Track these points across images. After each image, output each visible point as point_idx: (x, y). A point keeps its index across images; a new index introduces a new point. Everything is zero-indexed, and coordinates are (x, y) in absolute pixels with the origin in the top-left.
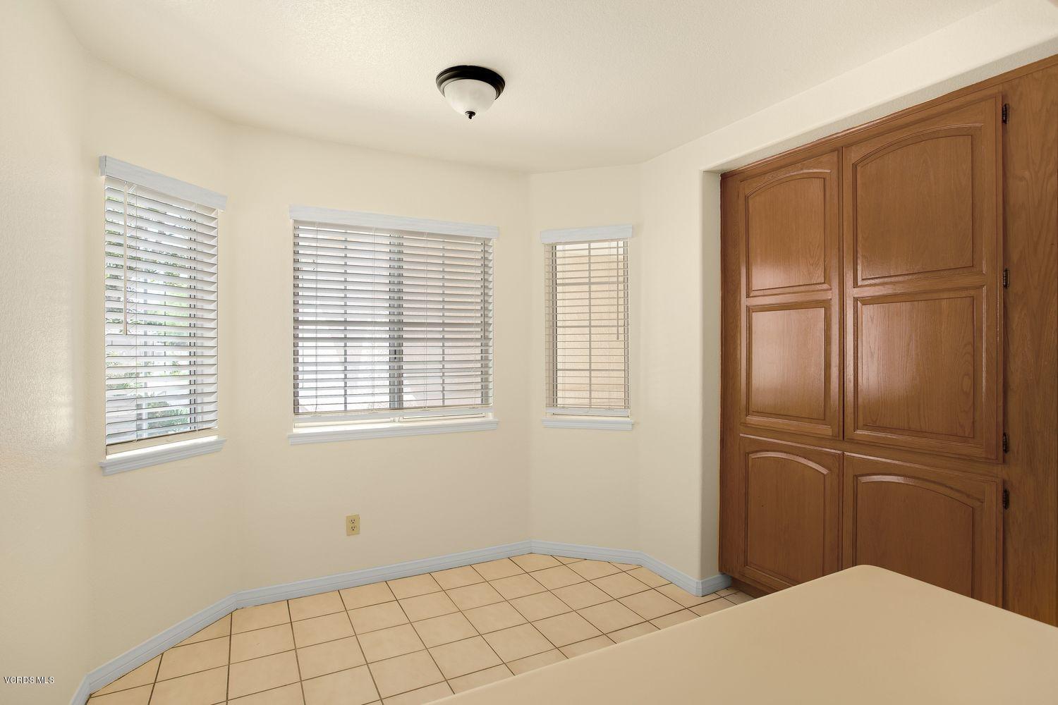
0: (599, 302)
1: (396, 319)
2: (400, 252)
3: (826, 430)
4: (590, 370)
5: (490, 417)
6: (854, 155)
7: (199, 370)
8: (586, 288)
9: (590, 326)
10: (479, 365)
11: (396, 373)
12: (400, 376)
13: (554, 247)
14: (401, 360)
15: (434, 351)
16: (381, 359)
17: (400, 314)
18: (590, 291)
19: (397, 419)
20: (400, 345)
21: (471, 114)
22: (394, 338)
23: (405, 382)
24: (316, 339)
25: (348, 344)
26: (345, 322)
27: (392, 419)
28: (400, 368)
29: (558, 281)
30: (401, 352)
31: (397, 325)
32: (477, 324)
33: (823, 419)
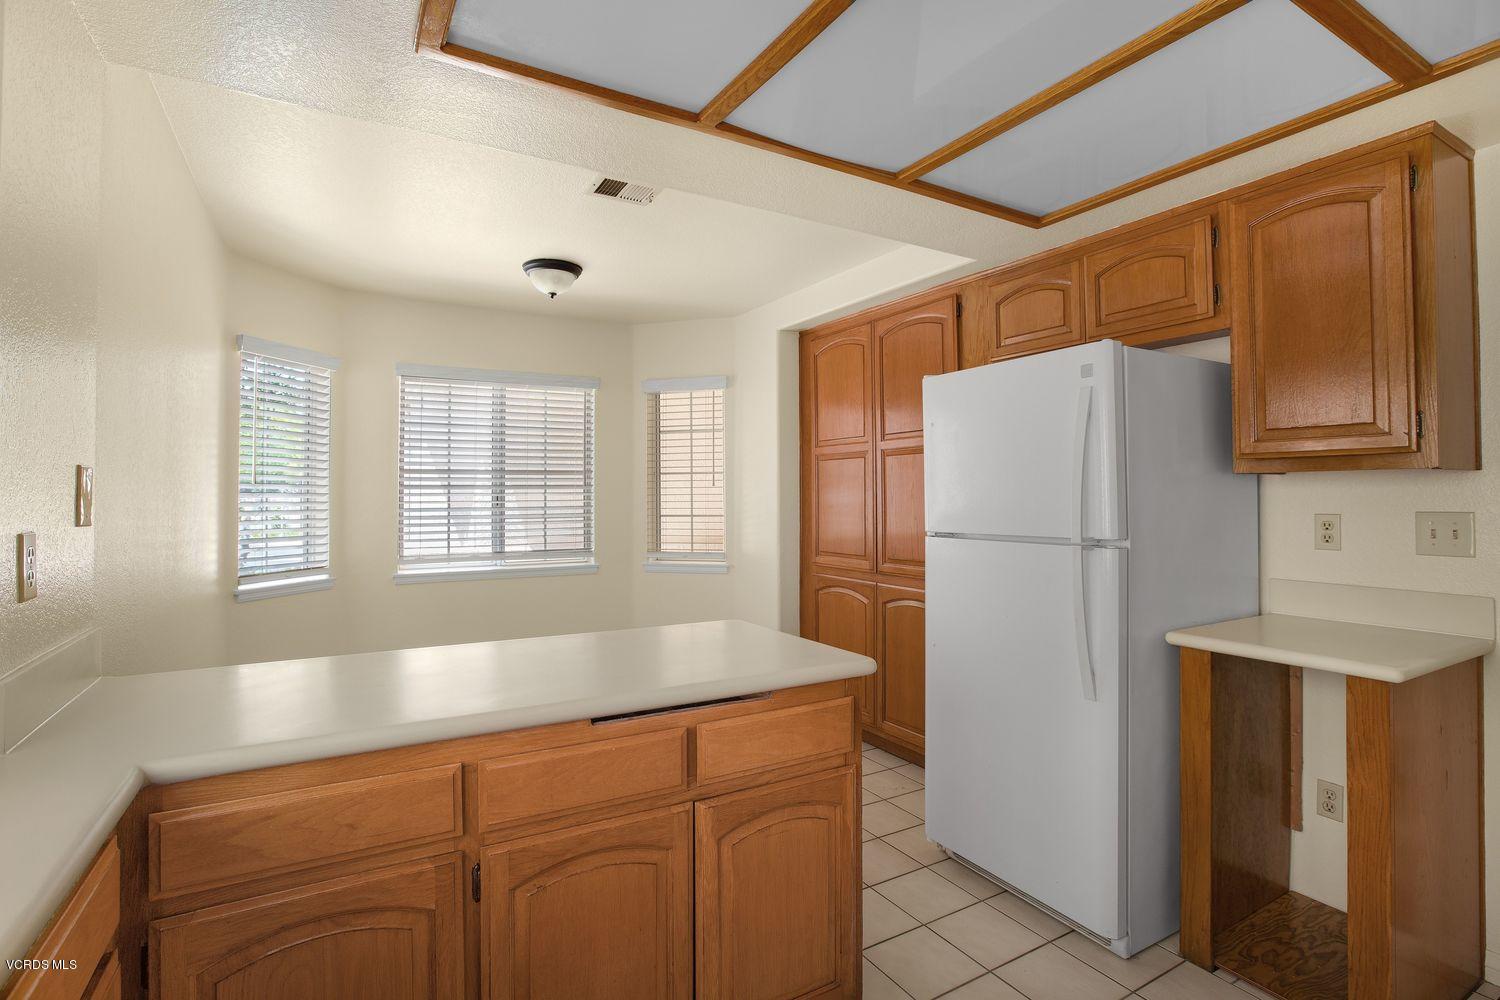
0: (700, 449)
1: (498, 467)
2: (502, 404)
3: (865, 565)
4: (692, 516)
5: (592, 561)
6: (881, 328)
7: (311, 514)
8: (688, 436)
9: (692, 473)
10: (582, 511)
11: (498, 518)
12: (502, 521)
13: (657, 397)
14: (503, 506)
15: (535, 497)
16: (483, 505)
17: (502, 462)
18: (691, 439)
19: (498, 562)
20: (502, 492)
21: (553, 295)
22: (496, 485)
23: (507, 527)
24: (420, 487)
25: (451, 491)
26: (449, 470)
27: (494, 562)
28: (502, 514)
29: (662, 429)
30: (503, 499)
31: (500, 472)
32: (578, 472)
33: (864, 556)
